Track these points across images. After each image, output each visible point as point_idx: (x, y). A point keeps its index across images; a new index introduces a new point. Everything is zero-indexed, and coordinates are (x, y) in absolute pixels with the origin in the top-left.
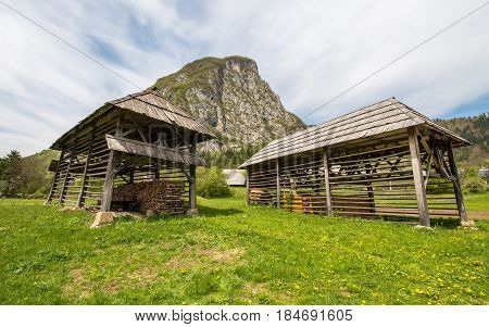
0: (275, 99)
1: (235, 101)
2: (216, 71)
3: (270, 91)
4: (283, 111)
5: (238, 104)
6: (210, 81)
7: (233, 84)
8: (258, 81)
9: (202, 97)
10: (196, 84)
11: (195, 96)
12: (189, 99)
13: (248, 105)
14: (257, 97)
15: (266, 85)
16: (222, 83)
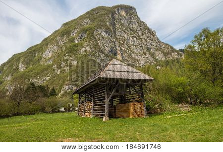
0: (153, 34)
1: (126, 37)
2: (110, 16)
3: (148, 29)
4: (160, 42)
5: (128, 39)
6: (108, 24)
7: (122, 25)
8: (139, 22)
9: (105, 35)
10: (100, 26)
11: (100, 35)
12: (97, 37)
13: (135, 39)
14: (140, 33)
15: (145, 24)
16: (115, 25)
